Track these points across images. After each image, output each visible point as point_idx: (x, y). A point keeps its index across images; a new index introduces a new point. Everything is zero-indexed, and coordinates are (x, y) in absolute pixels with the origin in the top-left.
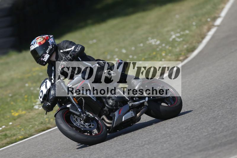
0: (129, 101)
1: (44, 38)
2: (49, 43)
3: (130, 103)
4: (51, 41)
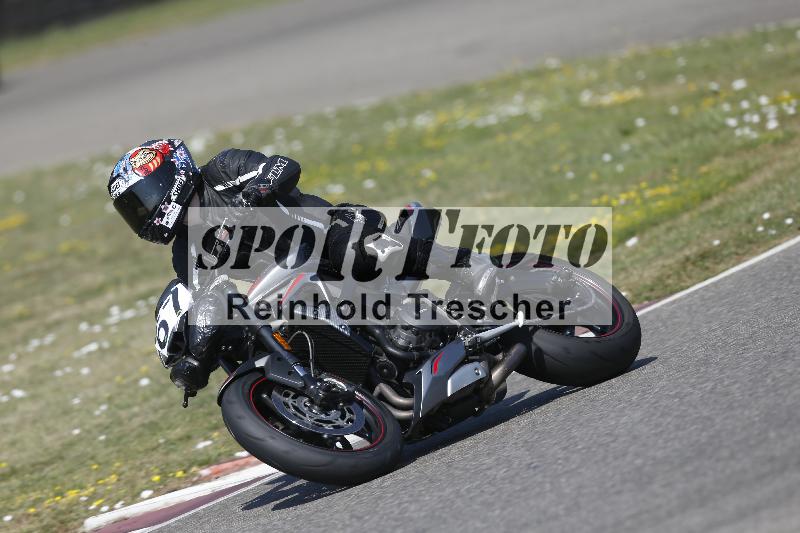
0: (462, 329)
1: (157, 151)
2: (173, 164)
4: (179, 158)
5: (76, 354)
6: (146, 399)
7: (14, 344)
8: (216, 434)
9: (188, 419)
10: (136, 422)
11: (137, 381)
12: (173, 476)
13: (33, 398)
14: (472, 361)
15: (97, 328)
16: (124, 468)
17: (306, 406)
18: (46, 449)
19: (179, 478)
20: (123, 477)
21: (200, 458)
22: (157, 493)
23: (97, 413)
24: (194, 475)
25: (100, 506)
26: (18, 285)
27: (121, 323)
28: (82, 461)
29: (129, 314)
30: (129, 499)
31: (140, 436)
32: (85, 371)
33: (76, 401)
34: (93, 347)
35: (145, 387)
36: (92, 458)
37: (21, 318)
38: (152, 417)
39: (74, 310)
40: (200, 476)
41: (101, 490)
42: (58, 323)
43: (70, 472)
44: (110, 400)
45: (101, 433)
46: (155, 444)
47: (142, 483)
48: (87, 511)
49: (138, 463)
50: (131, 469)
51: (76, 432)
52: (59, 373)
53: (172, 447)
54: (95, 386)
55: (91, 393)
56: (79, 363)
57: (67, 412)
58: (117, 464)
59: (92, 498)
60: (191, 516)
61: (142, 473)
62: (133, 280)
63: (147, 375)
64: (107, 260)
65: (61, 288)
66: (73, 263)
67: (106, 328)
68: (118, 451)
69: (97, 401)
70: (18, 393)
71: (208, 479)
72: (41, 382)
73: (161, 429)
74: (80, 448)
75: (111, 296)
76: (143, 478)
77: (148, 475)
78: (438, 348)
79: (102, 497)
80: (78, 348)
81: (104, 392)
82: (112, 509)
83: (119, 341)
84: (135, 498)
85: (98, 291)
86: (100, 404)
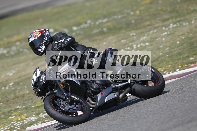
0: (113, 83)
1: (40, 32)
2: (44, 35)
3: (113, 85)
4: (46, 34)
5: (162, 35)
6: (178, 47)
7: (147, 32)
8: (195, 56)
9: (188, 52)
10: (176, 52)
11: (176, 42)
12: (184, 66)
13: (151, 45)
14: (114, 92)
15: (167, 29)
16: (172, 63)
17: (65, 104)
18: (154, 58)
19: (186, 67)
20: (172, 65)
21: (191, 62)
22: (180, 70)
23: (166, 49)
24: (189, 66)
25: (166, 72)
26: (148, 17)
27: (173, 28)
28: (162, 61)
29: (175, 25)
30: (173, 71)
31: (176, 56)
32: (164, 39)
33: (161, 46)
34: (166, 33)
35: (178, 44)
36: (165, 61)
37: (149, 25)
38: (180, 51)
39: (161, 24)
40: (191, 66)
41: (167, 68)
42: (158, 27)
43: (159, 64)
44: (169, 46)
45: (167, 54)
46: (180, 58)
47: (176, 67)
48: (163, 73)
49: (176, 62)
50: (174, 64)
51: (161, 54)
52: (157, 39)
53: (184, 59)
54: (166, 43)
55: (165, 44)
56: (162, 37)
57: (159, 49)
58: (171, 62)
59: (164, 70)
60: (189, 76)
61: (177, 65)
62: (176, 17)
63: (179, 41)
64: (170, 12)
65: (159, 18)
66: (162, 12)
67: (169, 29)
68: (171, 59)
69: (166, 47)
70: (147, 44)
71: (193, 67)
72: (153, 41)
73: (181, 54)
74: (162, 58)
75: (170, 21)
76: (177, 66)
77: (178, 65)
78: (104, 89)
79: (167, 70)
80: (162, 33)
81: (168, 44)
82: (169, 73)
83: (172, 32)
84: (175, 71)
85: (167, 20)
86: (167, 47)
